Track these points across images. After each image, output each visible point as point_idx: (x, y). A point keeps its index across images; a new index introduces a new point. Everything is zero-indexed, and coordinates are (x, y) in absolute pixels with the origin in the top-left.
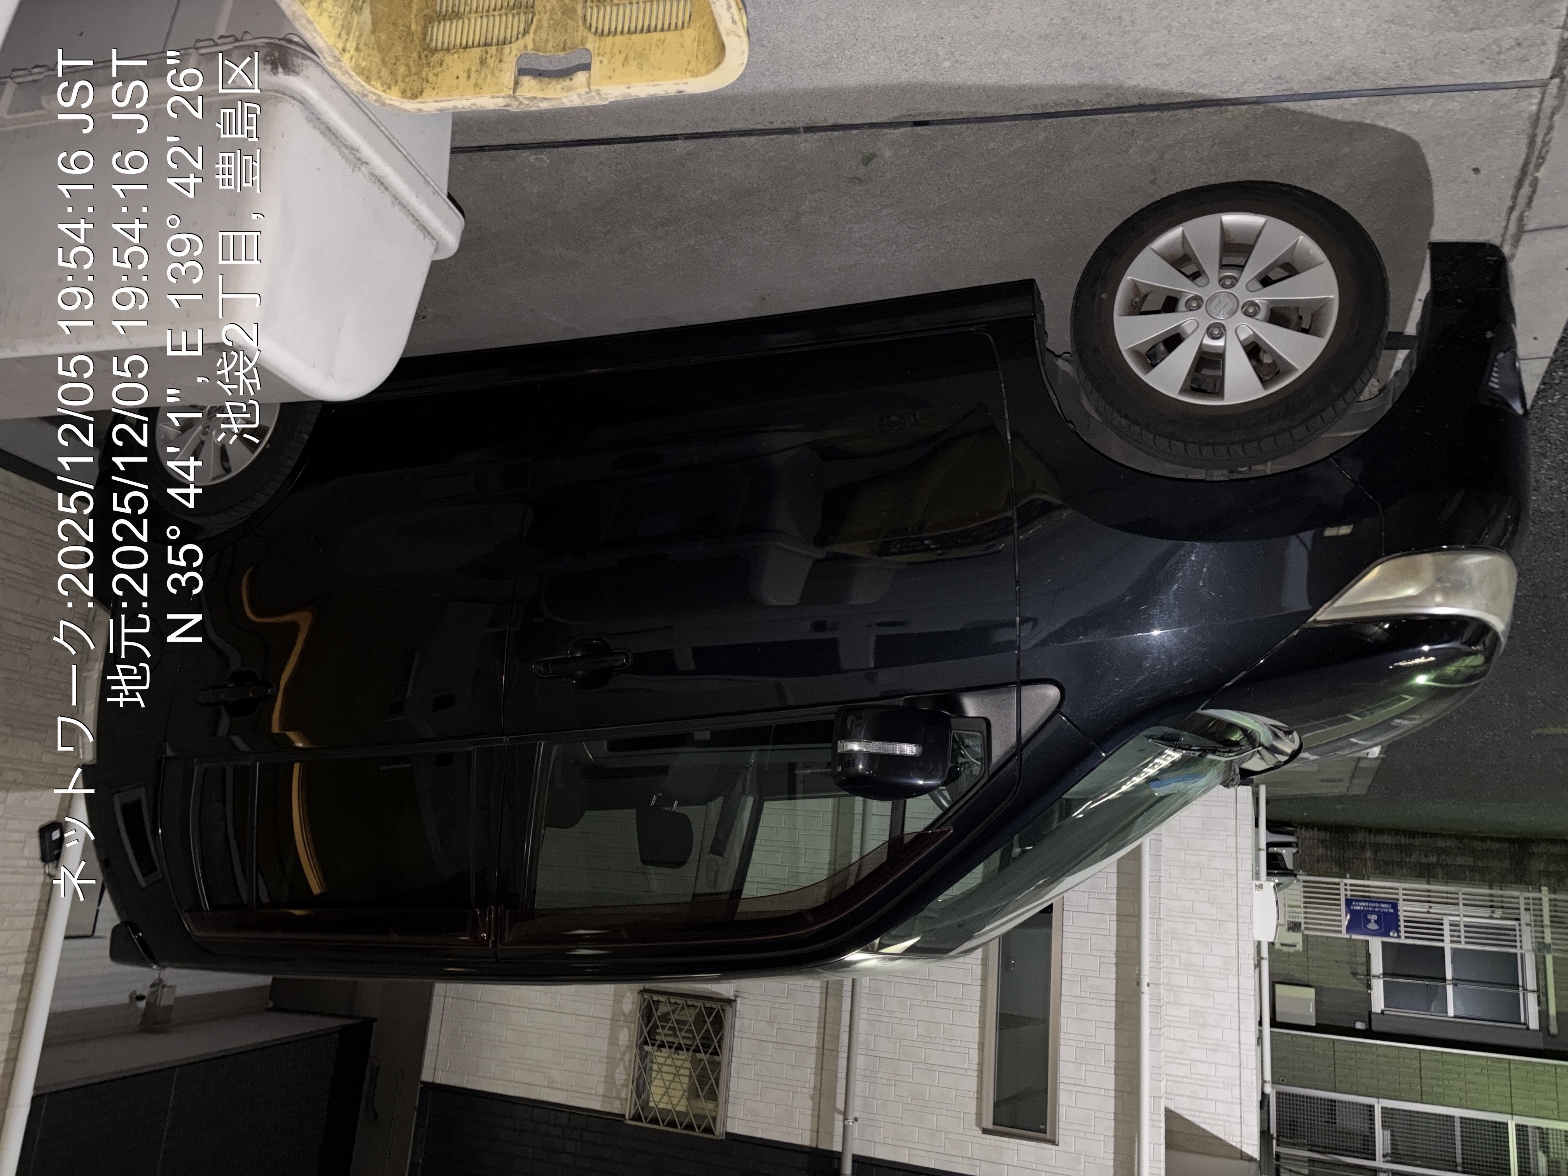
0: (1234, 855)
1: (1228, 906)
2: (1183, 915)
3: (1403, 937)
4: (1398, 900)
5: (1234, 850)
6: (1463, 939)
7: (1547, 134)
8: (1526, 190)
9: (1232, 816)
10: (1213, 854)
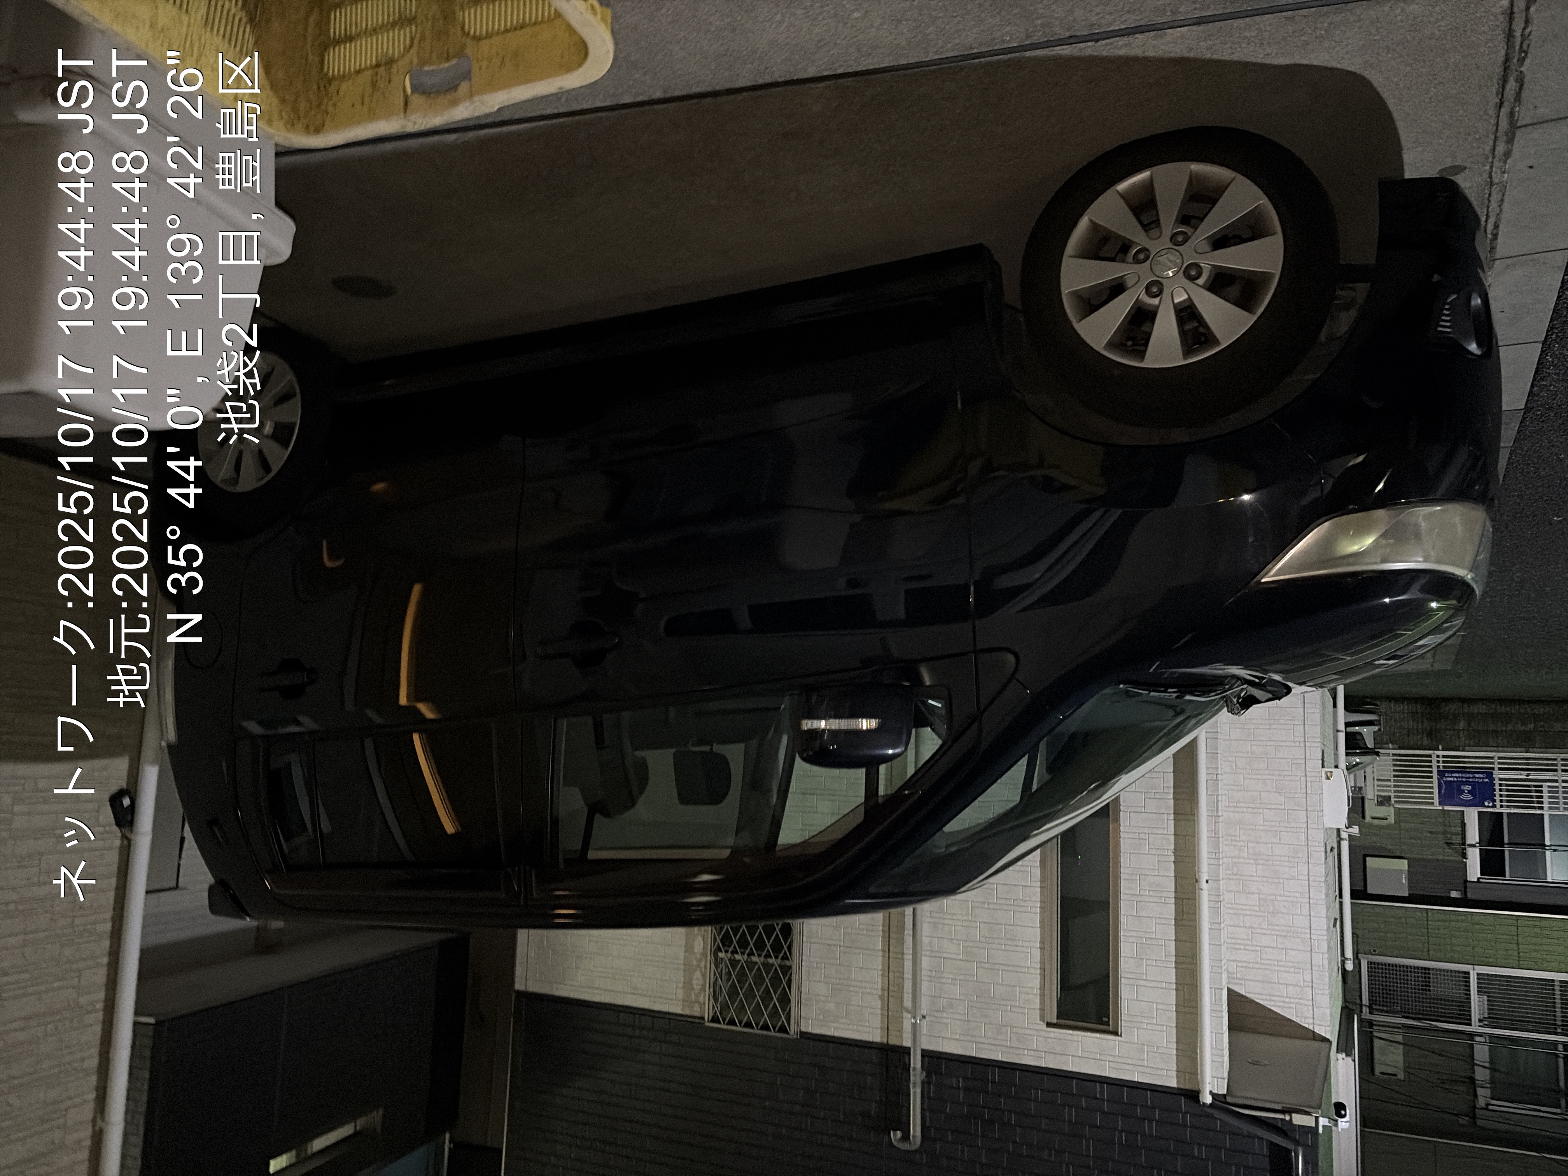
0: (1302, 744)
1: (1296, 796)
2: (1251, 805)
3: (1498, 806)
4: (1493, 769)
5: (1303, 739)
6: (1562, 806)
7: (1524, 29)
8: (1512, 85)
10: (1281, 744)
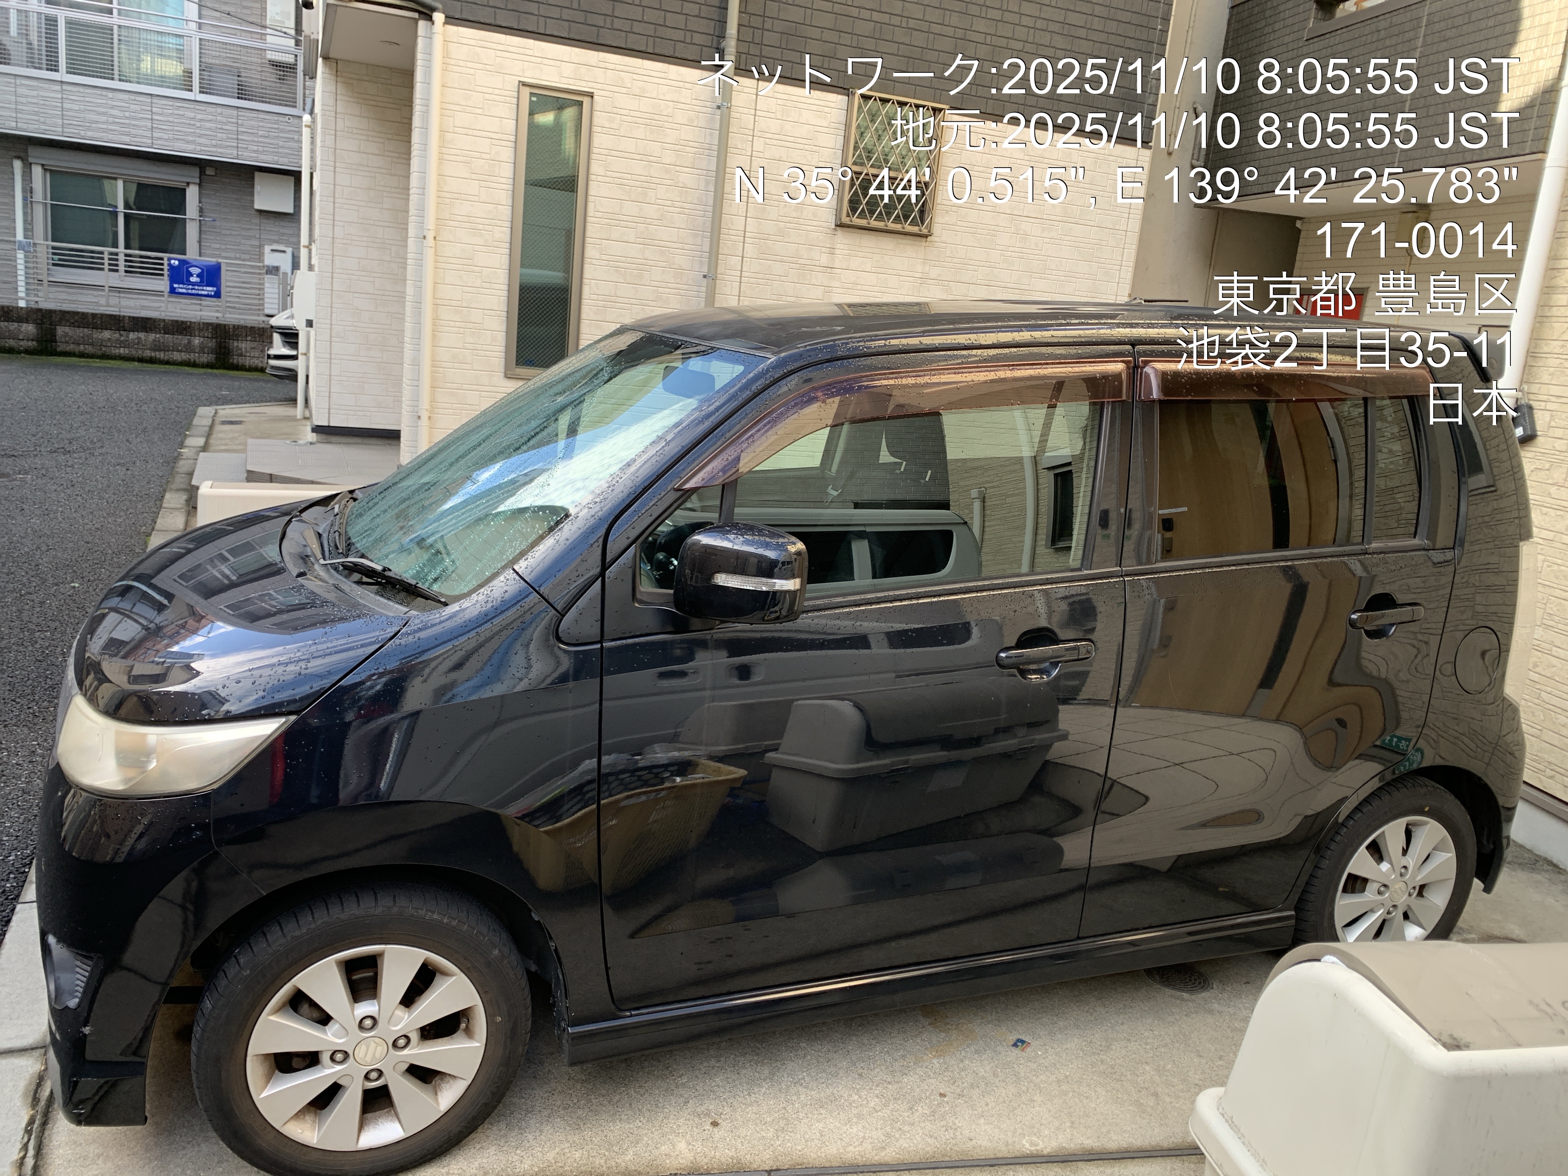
0: (333, 356)
1: (341, 307)
2: (385, 298)
3: (166, 259)
4: (169, 296)
6: (106, 256)
9: (334, 395)
10: (354, 358)
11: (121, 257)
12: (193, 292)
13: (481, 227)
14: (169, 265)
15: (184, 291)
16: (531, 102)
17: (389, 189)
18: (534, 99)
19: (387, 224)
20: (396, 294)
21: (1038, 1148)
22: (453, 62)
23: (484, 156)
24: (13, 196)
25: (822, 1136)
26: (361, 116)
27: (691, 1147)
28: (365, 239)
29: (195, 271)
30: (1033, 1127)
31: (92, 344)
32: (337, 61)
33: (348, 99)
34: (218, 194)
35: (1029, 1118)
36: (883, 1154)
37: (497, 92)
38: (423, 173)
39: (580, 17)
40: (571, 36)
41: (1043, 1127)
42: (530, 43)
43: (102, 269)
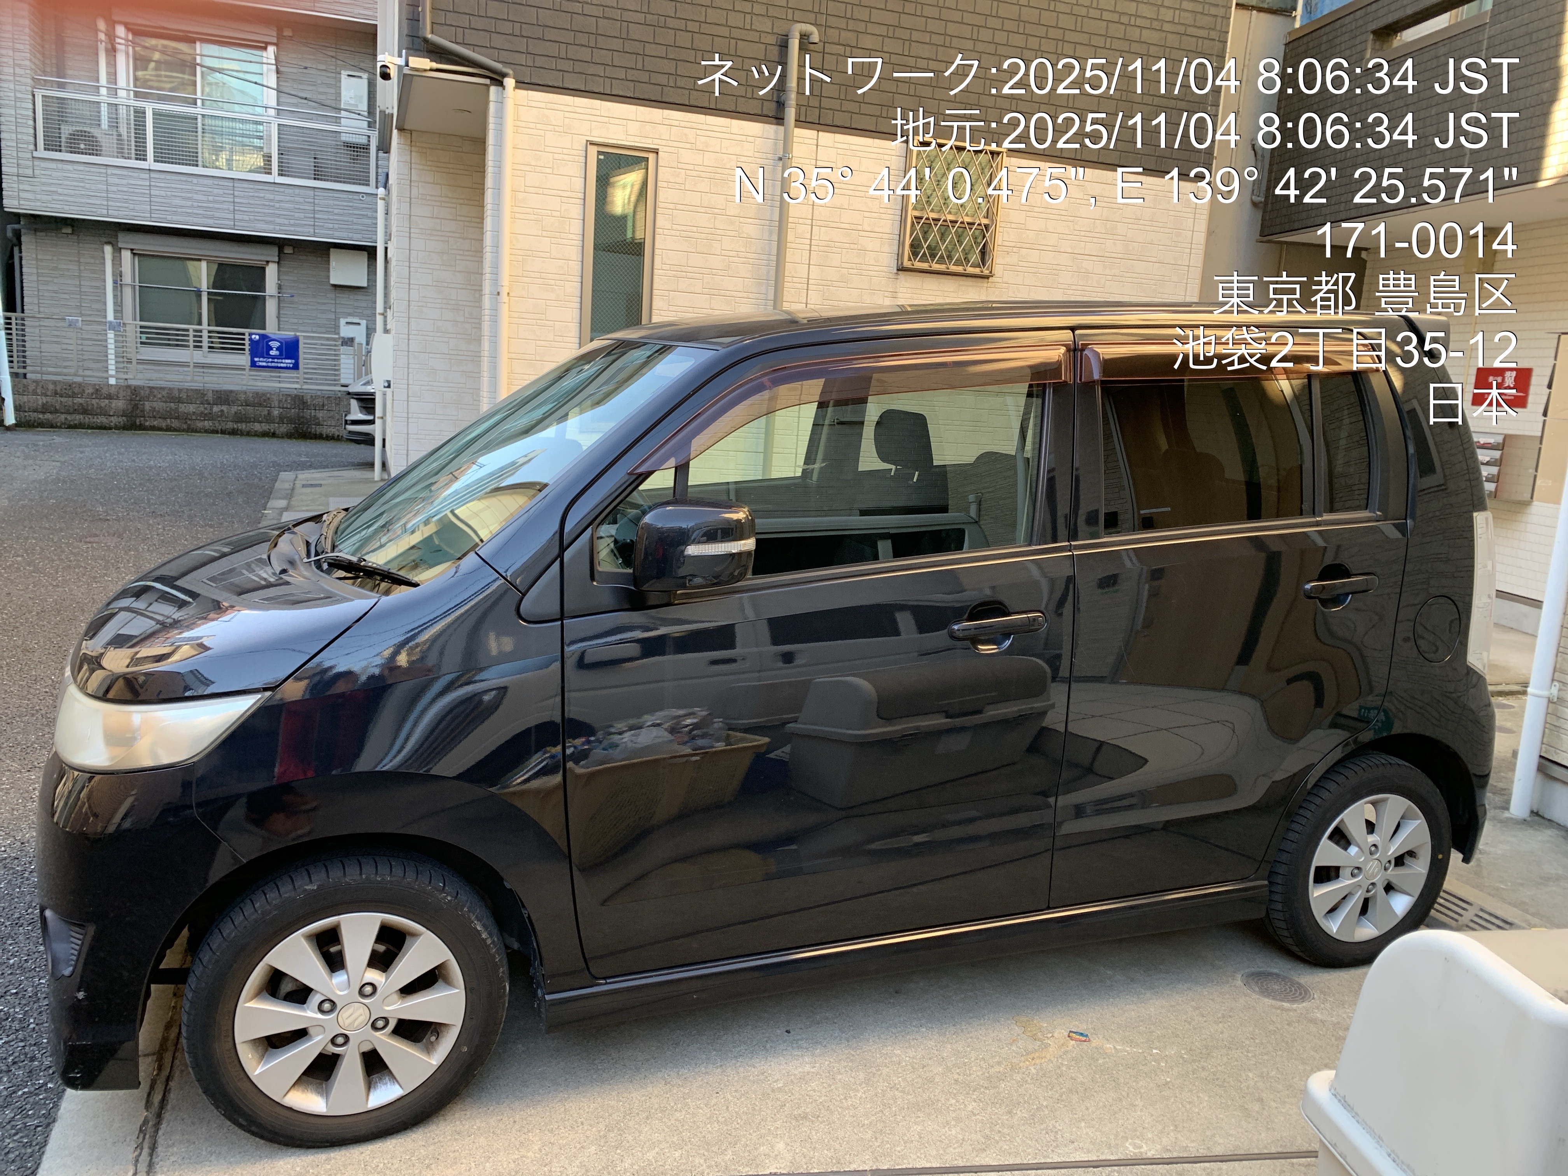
1: (417, 366)
3: (247, 334)
4: (250, 370)
6: (191, 333)
11: (205, 334)
12: (273, 364)
13: (552, 282)
14: (250, 340)
15: (264, 364)
16: (599, 160)
17: (461, 253)
18: (601, 157)
19: (461, 286)
20: (470, 353)
21: (1142, 1150)
22: (523, 124)
23: (554, 213)
24: (104, 281)
25: (920, 1137)
26: (433, 183)
27: (789, 1148)
28: (439, 301)
29: (275, 344)
30: (1136, 1130)
31: (177, 418)
32: (411, 132)
33: (421, 167)
34: (295, 271)
35: (1131, 1121)
36: (983, 1155)
37: (565, 151)
38: (497, 233)
39: (645, 77)
40: (636, 96)
41: (1145, 1131)
42: (597, 103)
43: (188, 346)
